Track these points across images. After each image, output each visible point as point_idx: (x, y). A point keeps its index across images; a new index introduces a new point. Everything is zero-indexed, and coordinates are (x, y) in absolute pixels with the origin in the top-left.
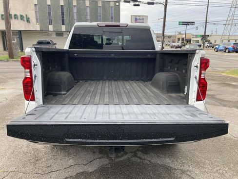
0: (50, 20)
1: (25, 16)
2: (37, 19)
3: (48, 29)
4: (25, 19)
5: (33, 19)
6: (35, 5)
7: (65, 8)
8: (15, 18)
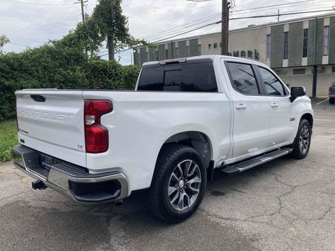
0: (286, 52)
1: (253, 52)
2: (267, 53)
3: (282, 64)
4: (253, 55)
5: (263, 54)
6: (268, 35)
7: (309, 33)
8: (242, 56)
